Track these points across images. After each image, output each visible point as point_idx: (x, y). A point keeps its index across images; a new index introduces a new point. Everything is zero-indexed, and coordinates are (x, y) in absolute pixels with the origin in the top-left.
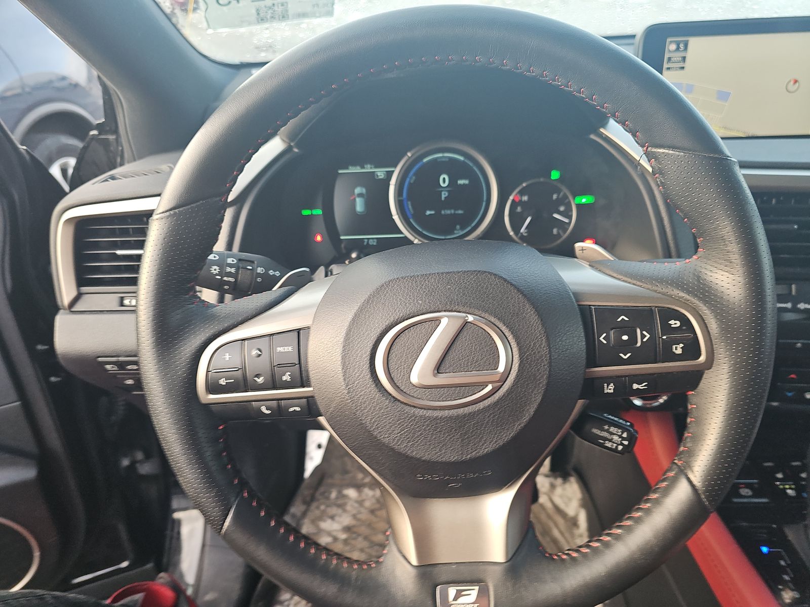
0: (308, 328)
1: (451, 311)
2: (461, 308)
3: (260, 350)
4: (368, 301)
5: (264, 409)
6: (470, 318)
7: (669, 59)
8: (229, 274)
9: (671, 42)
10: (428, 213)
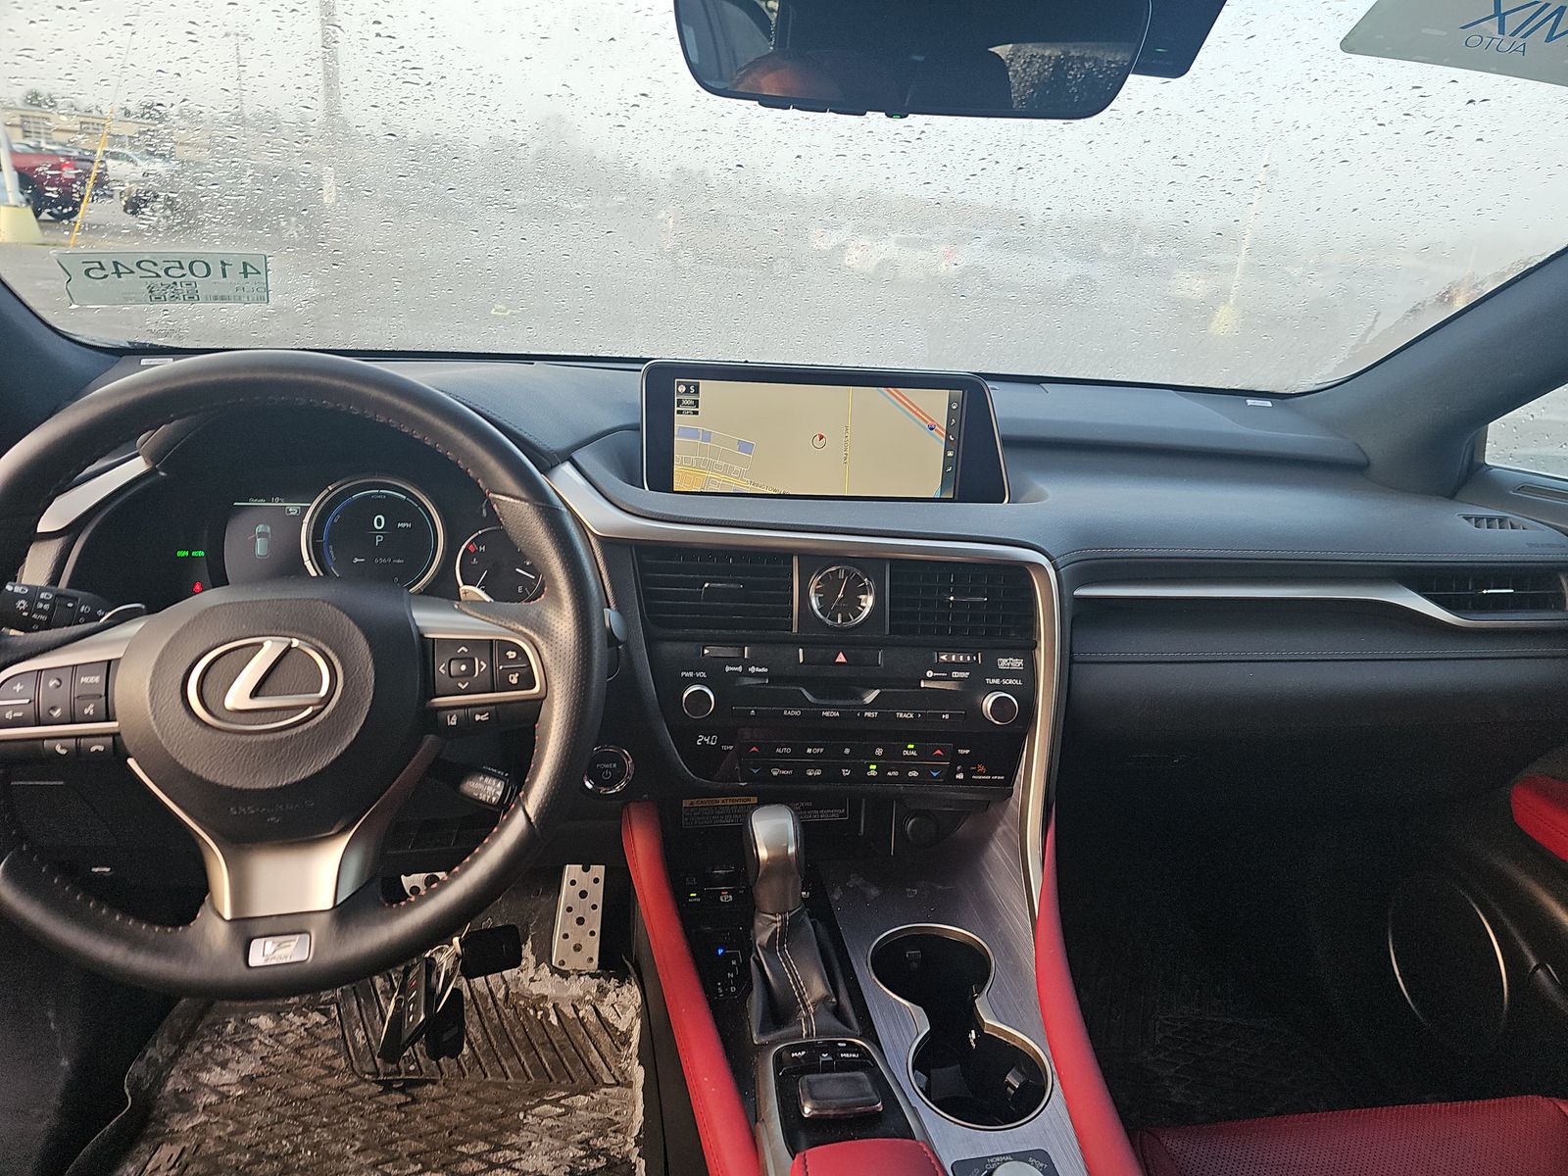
0: (119, 659)
1: (277, 636)
2: (287, 633)
3: (59, 680)
4: (188, 626)
5: (58, 748)
6: (296, 643)
7: (680, 402)
8: (41, 611)
9: (679, 384)
10: (356, 560)
